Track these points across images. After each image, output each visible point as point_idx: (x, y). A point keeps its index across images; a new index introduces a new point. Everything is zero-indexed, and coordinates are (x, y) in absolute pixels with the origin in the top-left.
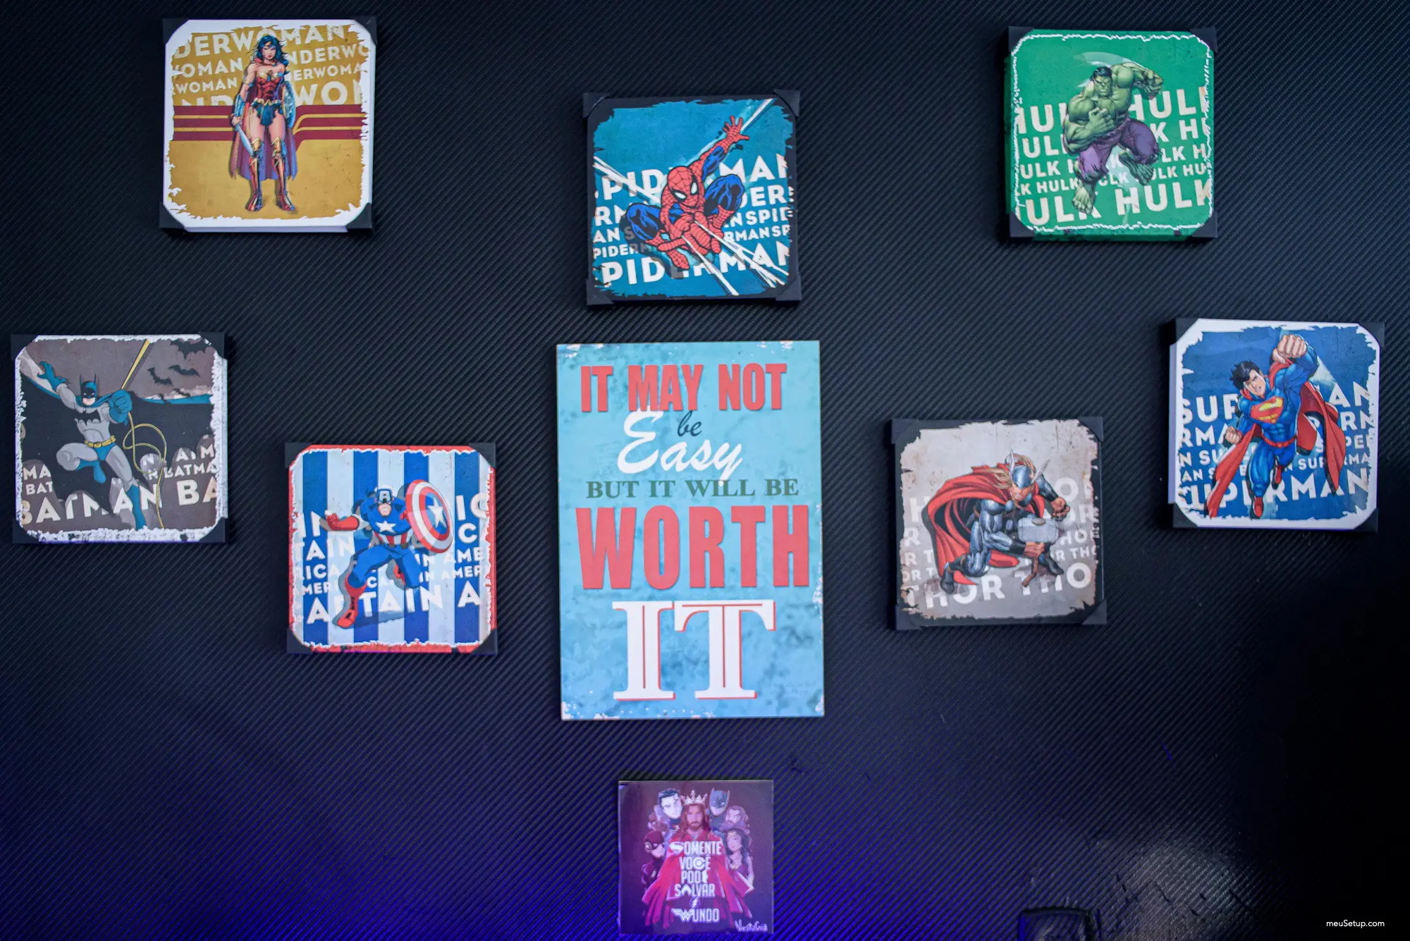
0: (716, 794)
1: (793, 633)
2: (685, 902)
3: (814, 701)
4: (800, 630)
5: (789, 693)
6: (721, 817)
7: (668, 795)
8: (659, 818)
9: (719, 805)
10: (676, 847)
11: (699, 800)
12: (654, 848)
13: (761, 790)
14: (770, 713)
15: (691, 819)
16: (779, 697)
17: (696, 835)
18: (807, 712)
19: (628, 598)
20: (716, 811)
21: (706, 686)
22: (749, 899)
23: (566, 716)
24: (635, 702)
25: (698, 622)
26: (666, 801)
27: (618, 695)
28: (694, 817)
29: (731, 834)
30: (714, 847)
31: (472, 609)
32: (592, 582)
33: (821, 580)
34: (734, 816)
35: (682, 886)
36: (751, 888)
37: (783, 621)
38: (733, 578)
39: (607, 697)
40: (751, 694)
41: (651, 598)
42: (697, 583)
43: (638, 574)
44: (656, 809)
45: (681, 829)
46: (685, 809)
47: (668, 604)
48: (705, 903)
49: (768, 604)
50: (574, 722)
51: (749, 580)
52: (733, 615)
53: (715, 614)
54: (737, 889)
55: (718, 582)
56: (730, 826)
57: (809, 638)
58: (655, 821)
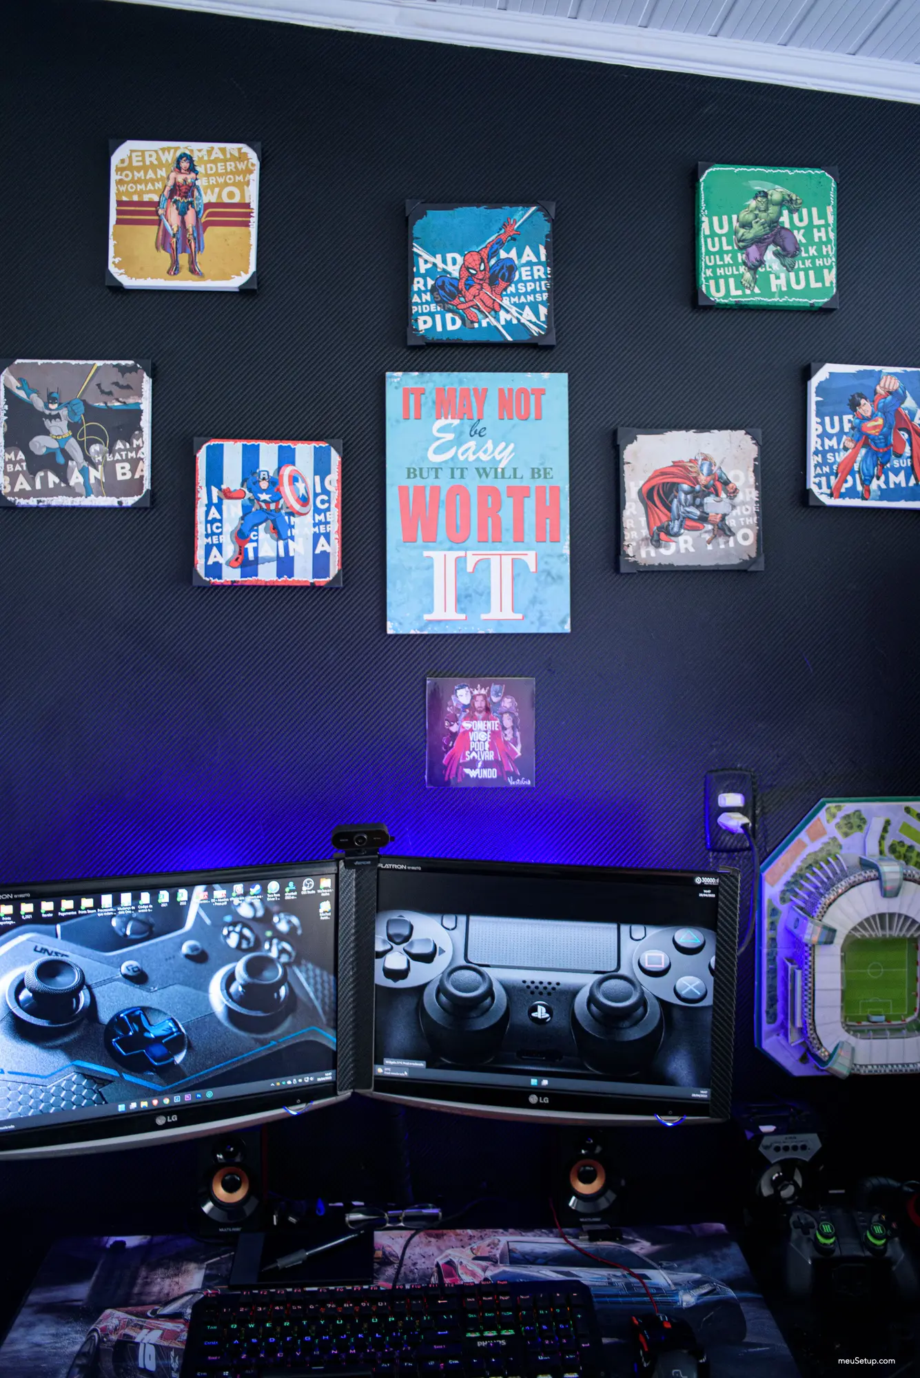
0: (495, 687)
1: (549, 574)
2: (473, 764)
3: (563, 622)
4: (554, 572)
5: (546, 617)
6: (499, 704)
7: (462, 687)
8: (455, 704)
9: (497, 695)
10: (467, 725)
11: (483, 692)
12: (451, 725)
13: (527, 685)
14: (533, 630)
15: (477, 705)
16: (540, 618)
17: (481, 716)
18: (559, 630)
19: (434, 549)
20: (495, 699)
21: (489, 611)
22: (517, 762)
23: (390, 631)
24: (439, 621)
25: (483, 566)
26: (460, 692)
27: (427, 617)
28: (479, 703)
29: (506, 716)
30: (493, 725)
31: (325, 555)
32: (409, 538)
33: (568, 537)
34: (507, 703)
35: (471, 752)
36: (519, 754)
37: (542, 566)
38: (508, 536)
39: (419, 618)
40: (519, 616)
41: (450, 549)
42: (482, 539)
43: (442, 533)
44: (453, 697)
45: (470, 711)
46: (473, 698)
47: (462, 553)
48: (486, 765)
49: (532, 554)
50: (396, 635)
51: (519, 537)
52: (507, 561)
53: (495, 561)
54: (509, 755)
55: (497, 539)
56: (505, 709)
57: (560, 577)
58: (452, 705)
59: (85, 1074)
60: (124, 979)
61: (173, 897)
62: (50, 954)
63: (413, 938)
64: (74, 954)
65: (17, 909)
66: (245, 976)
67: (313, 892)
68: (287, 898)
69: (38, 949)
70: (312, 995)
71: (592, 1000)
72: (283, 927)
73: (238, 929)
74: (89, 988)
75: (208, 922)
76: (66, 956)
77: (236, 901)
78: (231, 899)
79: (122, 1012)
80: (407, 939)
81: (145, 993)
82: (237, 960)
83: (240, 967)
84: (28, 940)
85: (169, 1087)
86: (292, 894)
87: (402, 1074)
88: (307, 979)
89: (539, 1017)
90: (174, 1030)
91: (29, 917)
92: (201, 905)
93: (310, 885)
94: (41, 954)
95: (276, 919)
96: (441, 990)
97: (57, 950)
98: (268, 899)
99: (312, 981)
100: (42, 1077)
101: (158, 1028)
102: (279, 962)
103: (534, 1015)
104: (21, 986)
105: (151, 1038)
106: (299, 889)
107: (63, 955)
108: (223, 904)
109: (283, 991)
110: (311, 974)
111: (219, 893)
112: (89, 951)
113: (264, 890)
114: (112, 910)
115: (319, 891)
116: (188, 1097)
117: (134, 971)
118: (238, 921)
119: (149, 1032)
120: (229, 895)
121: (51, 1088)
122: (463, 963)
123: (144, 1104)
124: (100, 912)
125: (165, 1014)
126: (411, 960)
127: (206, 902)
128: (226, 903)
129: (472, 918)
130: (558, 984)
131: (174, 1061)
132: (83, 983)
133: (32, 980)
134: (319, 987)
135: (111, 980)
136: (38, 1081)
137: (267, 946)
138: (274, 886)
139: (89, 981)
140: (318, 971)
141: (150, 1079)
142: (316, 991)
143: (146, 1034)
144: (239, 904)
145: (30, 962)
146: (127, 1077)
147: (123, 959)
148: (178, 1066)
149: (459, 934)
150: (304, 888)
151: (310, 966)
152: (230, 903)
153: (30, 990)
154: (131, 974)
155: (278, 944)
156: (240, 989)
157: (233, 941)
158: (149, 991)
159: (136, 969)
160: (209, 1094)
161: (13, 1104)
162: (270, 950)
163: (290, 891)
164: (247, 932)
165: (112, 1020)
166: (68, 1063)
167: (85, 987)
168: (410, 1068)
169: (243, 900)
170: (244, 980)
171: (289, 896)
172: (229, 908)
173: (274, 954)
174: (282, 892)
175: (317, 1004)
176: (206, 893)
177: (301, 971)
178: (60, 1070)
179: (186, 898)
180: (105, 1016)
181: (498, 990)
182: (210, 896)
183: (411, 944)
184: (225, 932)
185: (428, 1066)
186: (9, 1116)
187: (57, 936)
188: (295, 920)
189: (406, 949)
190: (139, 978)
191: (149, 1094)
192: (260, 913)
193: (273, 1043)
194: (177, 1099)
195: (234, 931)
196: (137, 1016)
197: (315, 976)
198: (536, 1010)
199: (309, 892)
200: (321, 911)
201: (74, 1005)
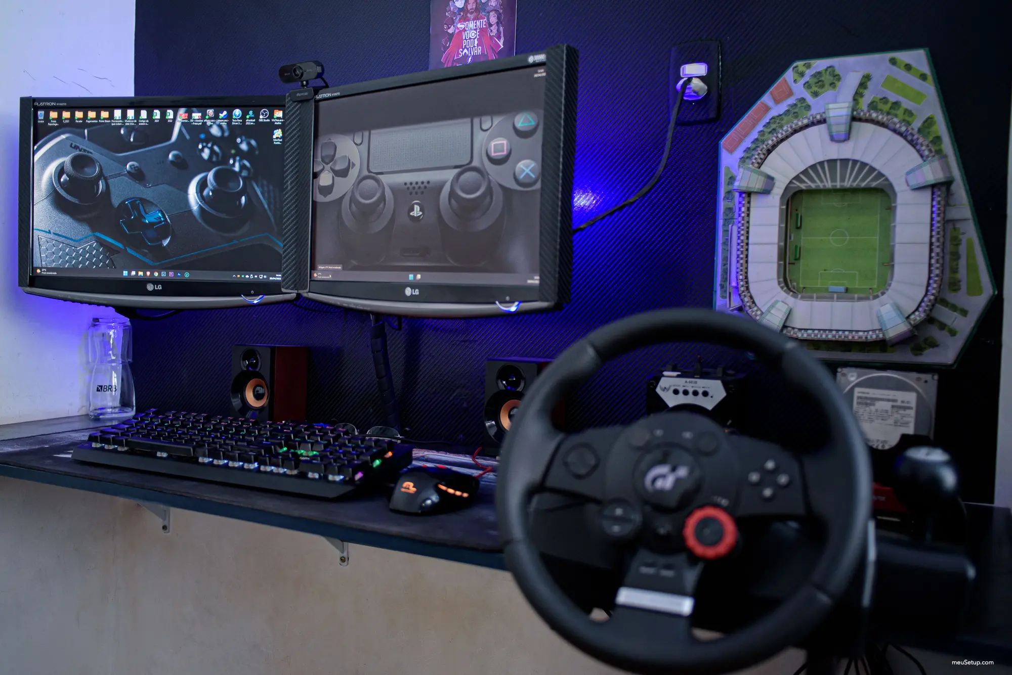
6: (486, 4)
8: (452, 8)
10: (461, 26)
12: (449, 27)
15: (469, 6)
17: (472, 16)
20: (483, 1)
28: (471, 6)
29: (492, 14)
30: (482, 23)
34: (493, 2)
35: (463, 50)
44: (450, 3)
45: (464, 14)
54: (494, 47)
56: (491, 8)
58: (450, 11)
59: (101, 243)
60: (128, 175)
61: (163, 115)
62: (80, 151)
63: (337, 156)
64: (96, 153)
65: (60, 115)
66: (215, 184)
67: (268, 120)
68: (247, 123)
69: (73, 146)
70: (266, 206)
71: (452, 194)
72: (244, 147)
73: (210, 145)
74: (106, 179)
75: (188, 137)
76: (91, 153)
77: (209, 123)
78: (205, 121)
79: (127, 200)
80: (332, 158)
81: (142, 188)
82: (209, 170)
83: (211, 175)
84: (67, 138)
85: (158, 263)
86: (252, 120)
87: (328, 277)
88: (263, 193)
89: (416, 215)
90: (162, 219)
91: (67, 121)
92: (183, 123)
93: (266, 115)
94: (74, 150)
95: (239, 140)
96: (353, 200)
97: (85, 148)
98: (233, 123)
99: (266, 195)
100: (74, 241)
101: (152, 217)
102: (241, 176)
103: (411, 214)
104: (61, 171)
105: (146, 223)
106: (256, 117)
107: (88, 152)
108: (199, 124)
109: (243, 199)
110: (266, 189)
111: (196, 115)
112: (105, 151)
113: (230, 117)
114: (121, 121)
115: (273, 120)
116: (171, 274)
117: (135, 170)
118: (210, 138)
119: (145, 219)
120: (203, 117)
121: (80, 250)
122: (366, 173)
123: (141, 273)
124: (113, 123)
125: (156, 206)
126: (334, 176)
127: (186, 121)
128: (201, 123)
129: (372, 132)
130: (428, 182)
131: (162, 244)
132: (101, 175)
133: (68, 167)
134: (272, 200)
135: (119, 175)
136: (71, 243)
137: (231, 162)
138: (237, 112)
139: (107, 173)
140: (271, 188)
141: (145, 255)
142: (269, 204)
143: (143, 220)
144: (211, 126)
145: (66, 155)
146: (128, 250)
147: (128, 159)
148: (165, 247)
149: (364, 147)
150: (261, 117)
151: (265, 183)
152: (204, 124)
153: (68, 175)
154: (133, 171)
155: (240, 161)
156: (211, 194)
157: (206, 154)
158: (145, 186)
159: (136, 169)
160: (187, 275)
161: (56, 257)
162: (234, 165)
163: (250, 118)
164: (216, 148)
165: (120, 205)
166: (90, 233)
167: (102, 178)
168: (334, 272)
169: (214, 123)
170: (214, 187)
171: (250, 122)
172: (205, 128)
173: (237, 168)
174: (243, 117)
175: (270, 214)
176: (187, 114)
177: (258, 186)
178: (86, 238)
179: (172, 117)
180: (116, 201)
181: (388, 193)
182: (190, 117)
183: (335, 163)
184: (200, 146)
185: (344, 269)
186: (53, 265)
187: (85, 138)
188: (253, 142)
189: (332, 167)
190: (138, 176)
191: (144, 268)
192: (226, 134)
193: (235, 242)
194: (164, 274)
195: (206, 146)
196: (138, 204)
197: (269, 192)
198: (413, 210)
199: (265, 120)
200: (274, 137)
201: (95, 190)
